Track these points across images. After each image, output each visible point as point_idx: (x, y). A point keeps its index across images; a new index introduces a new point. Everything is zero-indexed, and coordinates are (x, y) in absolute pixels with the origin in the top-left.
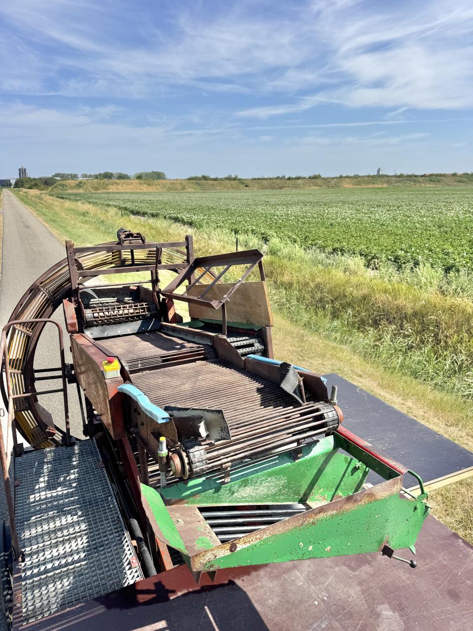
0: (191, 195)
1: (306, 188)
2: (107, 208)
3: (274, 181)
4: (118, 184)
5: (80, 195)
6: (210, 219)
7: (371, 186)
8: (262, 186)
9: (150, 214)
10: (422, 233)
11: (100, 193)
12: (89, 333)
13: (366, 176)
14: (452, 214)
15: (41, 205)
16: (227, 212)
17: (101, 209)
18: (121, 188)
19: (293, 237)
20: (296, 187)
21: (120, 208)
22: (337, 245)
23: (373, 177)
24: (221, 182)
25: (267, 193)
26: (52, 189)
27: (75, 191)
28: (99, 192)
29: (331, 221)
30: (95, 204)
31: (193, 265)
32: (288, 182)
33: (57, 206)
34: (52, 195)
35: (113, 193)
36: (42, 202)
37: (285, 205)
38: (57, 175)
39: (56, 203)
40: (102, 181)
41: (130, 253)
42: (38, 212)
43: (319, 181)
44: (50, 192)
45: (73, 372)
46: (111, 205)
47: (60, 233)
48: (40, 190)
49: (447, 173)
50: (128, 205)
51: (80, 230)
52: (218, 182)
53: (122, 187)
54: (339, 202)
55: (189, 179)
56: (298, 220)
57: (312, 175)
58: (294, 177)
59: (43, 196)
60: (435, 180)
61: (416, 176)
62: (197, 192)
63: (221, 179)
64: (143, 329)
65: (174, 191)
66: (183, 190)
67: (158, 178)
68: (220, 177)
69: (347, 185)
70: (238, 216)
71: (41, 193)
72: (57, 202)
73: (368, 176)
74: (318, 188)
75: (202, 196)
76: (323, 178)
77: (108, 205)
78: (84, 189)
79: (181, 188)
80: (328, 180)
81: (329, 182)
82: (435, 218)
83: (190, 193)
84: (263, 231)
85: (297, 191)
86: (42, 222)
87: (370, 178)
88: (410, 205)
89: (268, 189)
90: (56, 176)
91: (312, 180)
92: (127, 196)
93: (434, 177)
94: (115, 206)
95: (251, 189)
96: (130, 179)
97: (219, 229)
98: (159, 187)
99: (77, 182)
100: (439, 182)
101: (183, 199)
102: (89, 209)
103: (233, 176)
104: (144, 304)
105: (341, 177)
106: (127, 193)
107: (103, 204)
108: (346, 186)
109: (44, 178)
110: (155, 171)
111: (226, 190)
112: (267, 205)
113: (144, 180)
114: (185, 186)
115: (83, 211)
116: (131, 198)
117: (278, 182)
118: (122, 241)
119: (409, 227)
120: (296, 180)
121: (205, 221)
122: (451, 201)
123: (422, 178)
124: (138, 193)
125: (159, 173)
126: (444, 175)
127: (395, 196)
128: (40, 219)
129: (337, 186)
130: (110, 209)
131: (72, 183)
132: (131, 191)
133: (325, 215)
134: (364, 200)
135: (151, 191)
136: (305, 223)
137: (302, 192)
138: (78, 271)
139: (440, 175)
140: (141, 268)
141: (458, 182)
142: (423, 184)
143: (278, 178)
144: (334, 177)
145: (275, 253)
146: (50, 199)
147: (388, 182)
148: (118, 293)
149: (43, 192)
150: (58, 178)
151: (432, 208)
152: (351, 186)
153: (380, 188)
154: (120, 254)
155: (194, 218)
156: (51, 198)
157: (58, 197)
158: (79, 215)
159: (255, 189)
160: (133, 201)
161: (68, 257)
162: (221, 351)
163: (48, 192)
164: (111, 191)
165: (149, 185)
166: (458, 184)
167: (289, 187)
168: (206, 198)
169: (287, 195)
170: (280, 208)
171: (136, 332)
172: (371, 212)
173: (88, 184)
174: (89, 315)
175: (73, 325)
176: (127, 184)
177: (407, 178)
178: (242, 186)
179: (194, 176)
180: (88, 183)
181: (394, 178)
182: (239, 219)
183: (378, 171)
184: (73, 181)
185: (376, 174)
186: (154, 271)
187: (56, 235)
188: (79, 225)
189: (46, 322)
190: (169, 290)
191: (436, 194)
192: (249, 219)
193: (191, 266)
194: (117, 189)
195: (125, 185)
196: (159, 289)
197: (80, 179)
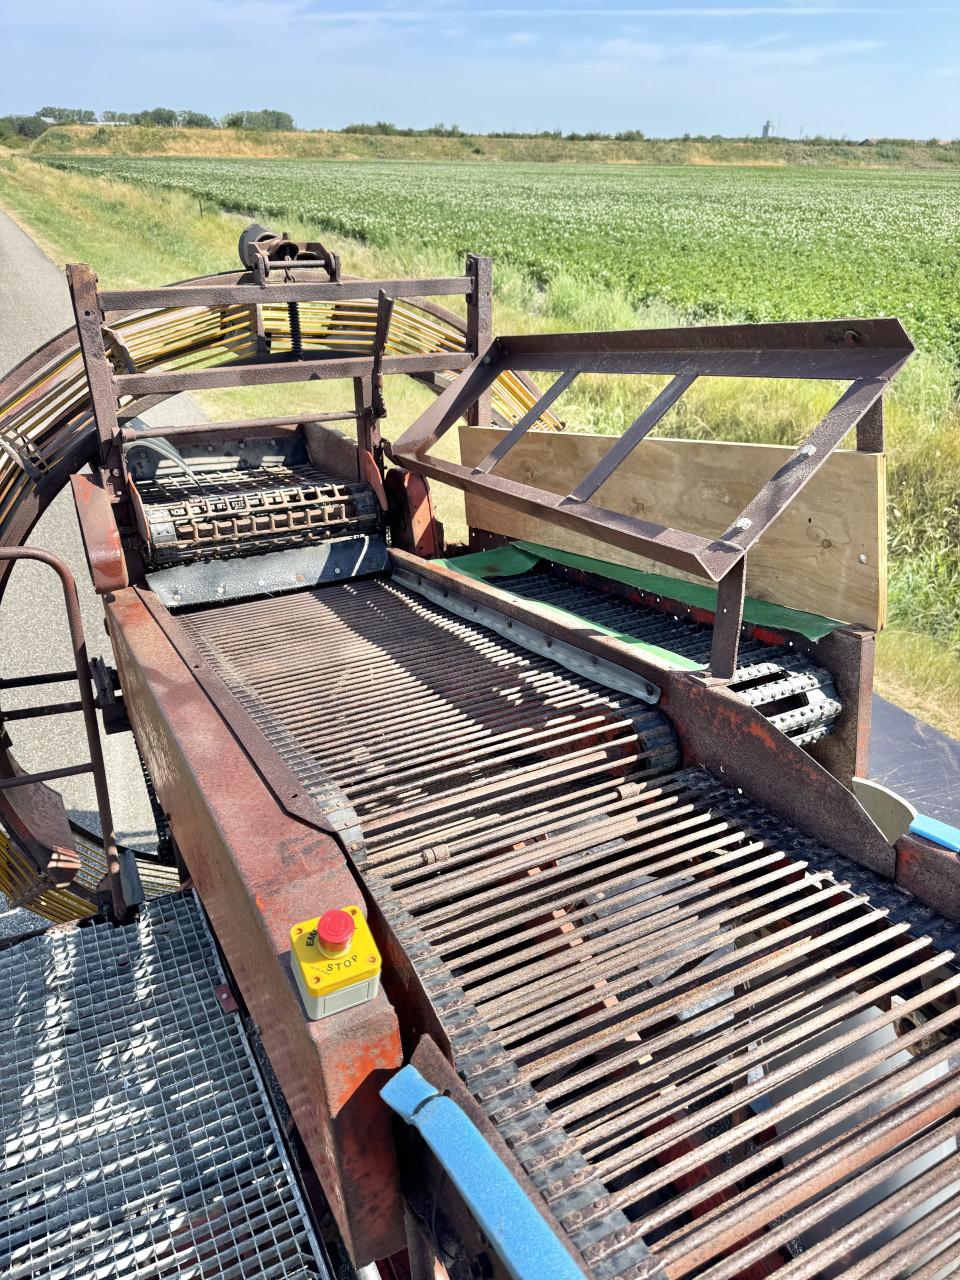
0: (354, 169)
1: (609, 162)
2: (165, 194)
3: (539, 140)
4: (187, 138)
5: (102, 161)
6: (404, 225)
7: (750, 163)
8: (512, 151)
9: (266, 209)
10: (888, 274)
11: (147, 159)
12: (167, 589)
13: (740, 140)
14: (945, 234)
15: (13, 183)
16: (442, 211)
17: (151, 196)
18: (196, 149)
19: (604, 273)
20: (586, 159)
21: (196, 195)
22: (707, 298)
23: (755, 141)
24: (419, 139)
25: (525, 170)
26: (38, 146)
27: (89, 152)
28: (144, 155)
29: (680, 241)
30: (137, 182)
31: (488, 360)
32: (570, 145)
33: (51, 185)
34: (38, 160)
35: (178, 159)
36: (16, 175)
37: (569, 197)
38: (47, 112)
39: (48, 179)
40: (151, 130)
41: (286, 315)
42: (7, 200)
43: (638, 147)
44: (34, 152)
45: (118, 693)
46: (174, 188)
47: (59, 249)
48: (10, 147)
49: (917, 138)
50: (214, 188)
51: (109, 245)
52: (412, 139)
53: (197, 145)
54: (690, 196)
55: (348, 131)
56: (607, 234)
57: (623, 132)
58: (584, 134)
59: (17, 161)
60: (890, 153)
61: (849, 143)
62: (367, 163)
63: (420, 134)
64: (338, 571)
65: (315, 159)
66: (334, 156)
67: (277, 127)
68: (417, 128)
69: (698, 158)
70: (469, 221)
71: (13, 155)
72: (52, 176)
73: (746, 140)
74: (635, 162)
75: (378, 171)
76: (648, 140)
77: (169, 187)
78: (109, 148)
79: (331, 152)
80: (660, 145)
81: (660, 149)
82: (908, 240)
83: (352, 163)
84: (532, 259)
85: (591, 168)
86: (19, 223)
87: (749, 144)
88: (847, 208)
89: (523, 160)
90: (44, 115)
91: (623, 144)
92: (208, 168)
93: (888, 146)
94: (185, 190)
95: (487, 160)
96: (215, 128)
97: (430, 250)
98: (279, 148)
99: (93, 129)
100: (898, 158)
101: (336, 178)
102: (125, 196)
103: (448, 127)
104: (336, 488)
105: (686, 139)
106: (209, 160)
107: (155, 184)
108: (697, 160)
109: (18, 119)
110: (271, 109)
111: (429, 159)
112: (529, 197)
113: (247, 129)
114: (339, 147)
115: (113, 200)
116: (220, 172)
117: (547, 145)
118: (262, 271)
119: (856, 259)
120: (588, 142)
121: (394, 229)
122: (934, 202)
123: (861, 148)
124: (235, 161)
125: (278, 114)
126: (910, 144)
127: (808, 188)
128: (13, 215)
129: (676, 159)
130: (172, 196)
131: (81, 131)
132: (217, 156)
133: (666, 224)
134: (743, 195)
135: (263, 156)
136: (623, 242)
137: (601, 169)
138: (116, 378)
139: (903, 143)
140: (324, 368)
141: (939, 159)
142: (863, 163)
143: (546, 135)
144: (668, 138)
145: (564, 312)
146: (34, 169)
147: (789, 156)
148: (241, 441)
149: (17, 151)
150: (49, 120)
151: (897, 217)
152: (709, 162)
153: (772, 169)
154: (253, 317)
155: (369, 221)
156: (37, 165)
157: (52, 165)
158: (102, 209)
159: (496, 159)
160: (224, 179)
161: (78, 325)
162: (705, 741)
163: (28, 152)
164: (171, 153)
165: (258, 142)
166: (938, 164)
167: (571, 157)
168: (389, 175)
169: (568, 175)
170: (560, 204)
171: (314, 582)
172: (765, 224)
173: (120, 137)
174: (160, 528)
175: (109, 567)
176: (208, 139)
177: (829, 148)
178: (467, 151)
179: (358, 123)
180: (119, 133)
181: (802, 147)
182: (473, 227)
183: (766, 129)
184: (84, 128)
185: (760, 135)
186: (367, 381)
187: (52, 256)
188: (105, 231)
189: (12, 560)
190: (414, 443)
191: (895, 186)
192: (494, 229)
193: (482, 364)
194: (187, 149)
195: (203, 141)
196: (383, 440)
197: (100, 124)
